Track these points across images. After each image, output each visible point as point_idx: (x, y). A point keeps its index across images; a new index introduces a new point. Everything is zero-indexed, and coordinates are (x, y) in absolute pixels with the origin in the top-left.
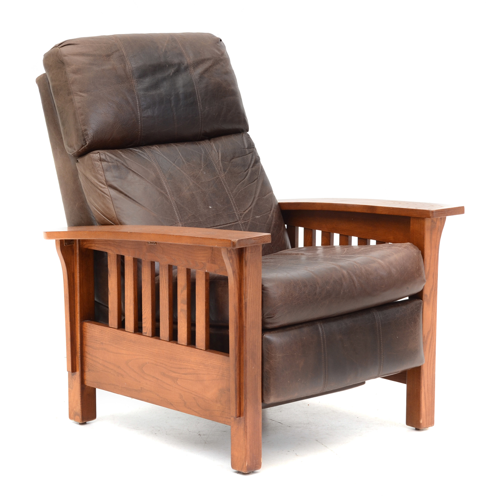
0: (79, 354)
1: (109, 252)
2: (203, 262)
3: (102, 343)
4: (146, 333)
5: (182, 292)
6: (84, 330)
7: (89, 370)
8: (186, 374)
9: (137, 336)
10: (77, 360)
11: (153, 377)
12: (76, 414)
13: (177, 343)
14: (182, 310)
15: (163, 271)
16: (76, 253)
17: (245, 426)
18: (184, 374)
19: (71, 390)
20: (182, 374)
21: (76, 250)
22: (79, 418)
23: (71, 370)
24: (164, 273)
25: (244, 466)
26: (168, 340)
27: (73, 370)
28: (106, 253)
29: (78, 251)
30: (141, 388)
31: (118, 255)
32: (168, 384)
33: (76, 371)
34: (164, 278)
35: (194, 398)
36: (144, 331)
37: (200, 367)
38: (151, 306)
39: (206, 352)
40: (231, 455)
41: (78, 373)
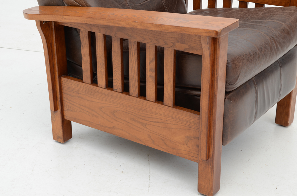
0: (59, 99)
1: (81, 29)
2: (172, 41)
3: (78, 93)
4: (117, 90)
5: (150, 63)
6: (62, 83)
7: (68, 110)
8: (154, 122)
9: (108, 91)
10: (58, 103)
11: (124, 120)
12: (59, 137)
13: (146, 100)
14: (150, 76)
15: (133, 46)
16: (52, 29)
17: (213, 166)
18: (153, 122)
19: (54, 121)
20: (151, 121)
21: (52, 26)
22: (62, 140)
23: (54, 110)
24: (133, 48)
25: (211, 193)
26: (137, 96)
27: (56, 109)
28: (79, 29)
29: (53, 27)
30: (113, 126)
31: (89, 32)
32: (137, 127)
33: (57, 110)
34: (133, 51)
35: (162, 139)
36: (115, 88)
37: (168, 118)
38: (121, 71)
39: (174, 109)
40: (198, 184)
41: (59, 111)
